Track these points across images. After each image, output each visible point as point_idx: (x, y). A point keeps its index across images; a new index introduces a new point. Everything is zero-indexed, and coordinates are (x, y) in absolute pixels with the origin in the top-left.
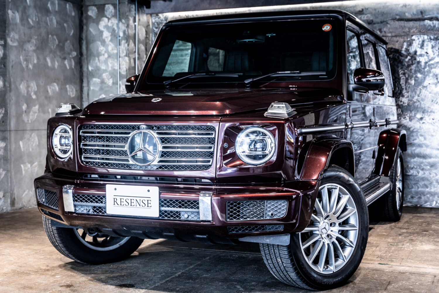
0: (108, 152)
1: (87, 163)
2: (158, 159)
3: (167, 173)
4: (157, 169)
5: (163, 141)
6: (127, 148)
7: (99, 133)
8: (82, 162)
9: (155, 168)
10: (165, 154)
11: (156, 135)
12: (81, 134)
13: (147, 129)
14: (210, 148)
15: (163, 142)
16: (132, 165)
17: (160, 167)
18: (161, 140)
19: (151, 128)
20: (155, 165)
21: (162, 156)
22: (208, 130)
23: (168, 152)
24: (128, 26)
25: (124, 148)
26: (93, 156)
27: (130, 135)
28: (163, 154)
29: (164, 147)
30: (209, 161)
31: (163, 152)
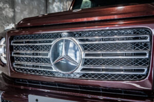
0: (38, 60)
1: (18, 69)
2: (81, 67)
3: (91, 81)
4: (80, 77)
5: (85, 47)
6: (50, 56)
7: (26, 42)
8: (14, 68)
9: (78, 76)
10: (88, 61)
11: (78, 43)
12: (12, 44)
13: (68, 36)
14: (145, 54)
15: (85, 49)
16: (56, 72)
17: (84, 75)
18: (84, 47)
19: (72, 34)
20: (79, 73)
21: (85, 63)
22: (138, 33)
23: (91, 59)
24: (64, 5)
25: (47, 56)
26: (22, 63)
27: (53, 44)
28: (86, 62)
29: (87, 55)
30: (143, 70)
31: (86, 59)
